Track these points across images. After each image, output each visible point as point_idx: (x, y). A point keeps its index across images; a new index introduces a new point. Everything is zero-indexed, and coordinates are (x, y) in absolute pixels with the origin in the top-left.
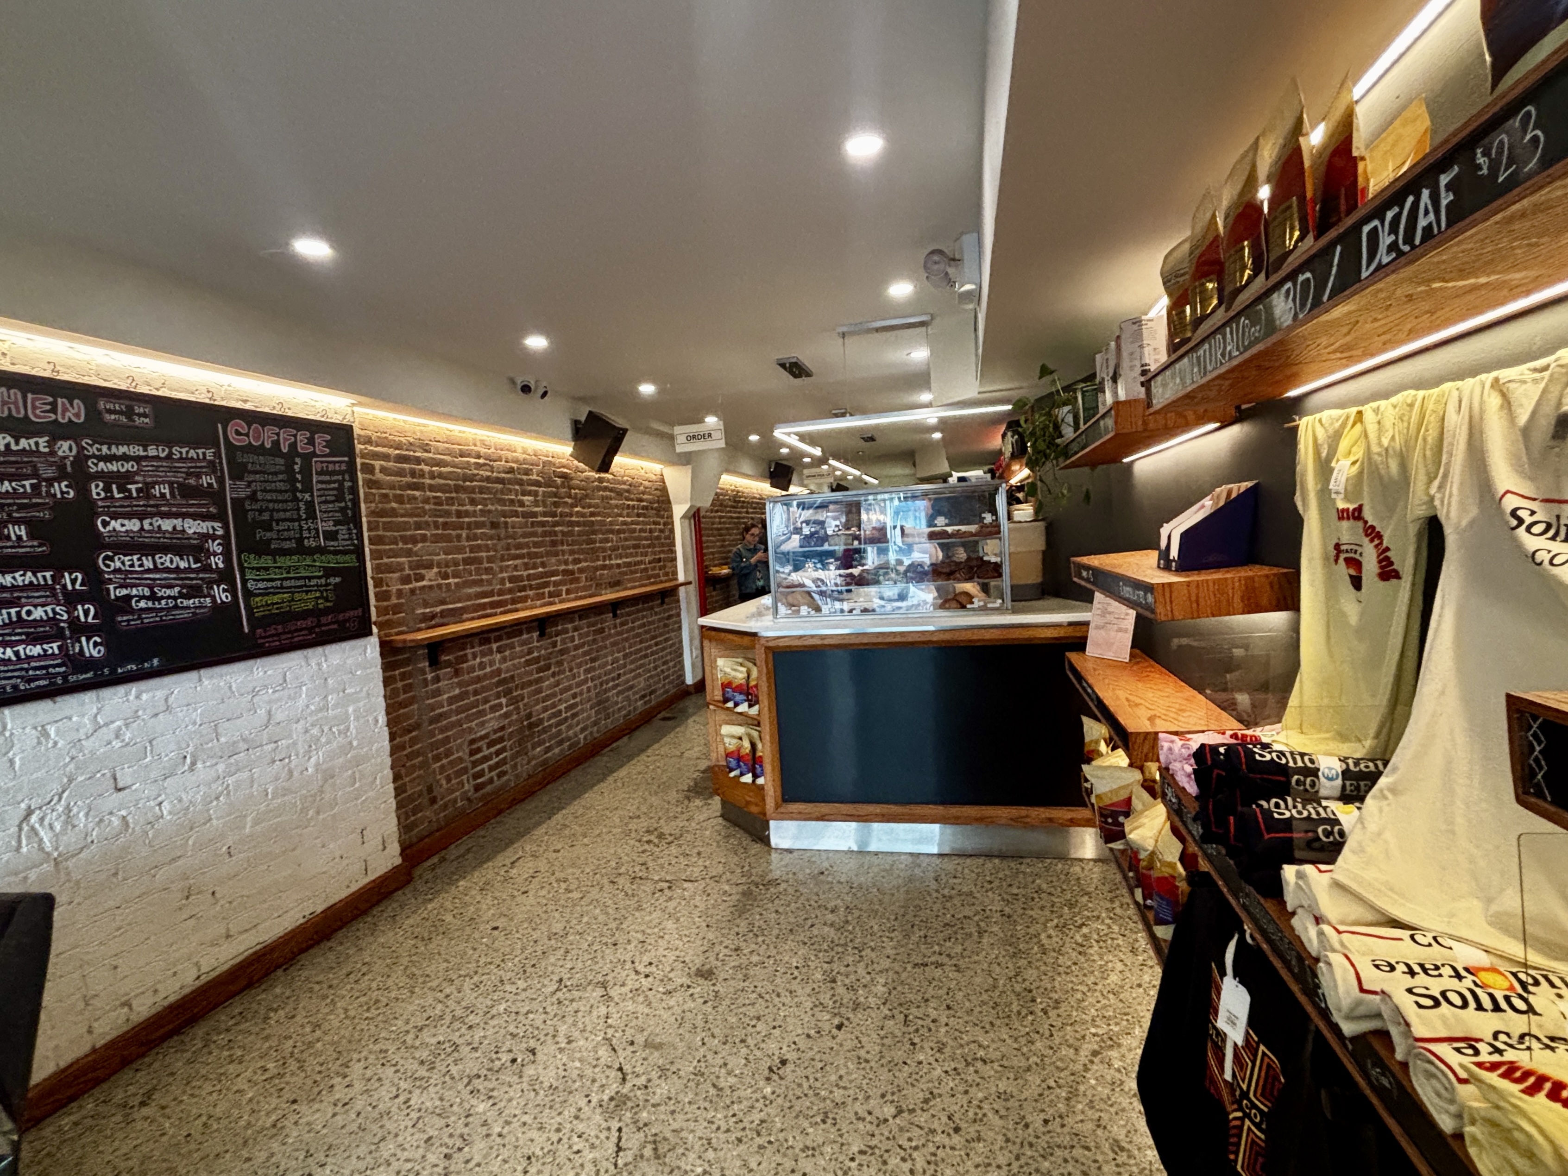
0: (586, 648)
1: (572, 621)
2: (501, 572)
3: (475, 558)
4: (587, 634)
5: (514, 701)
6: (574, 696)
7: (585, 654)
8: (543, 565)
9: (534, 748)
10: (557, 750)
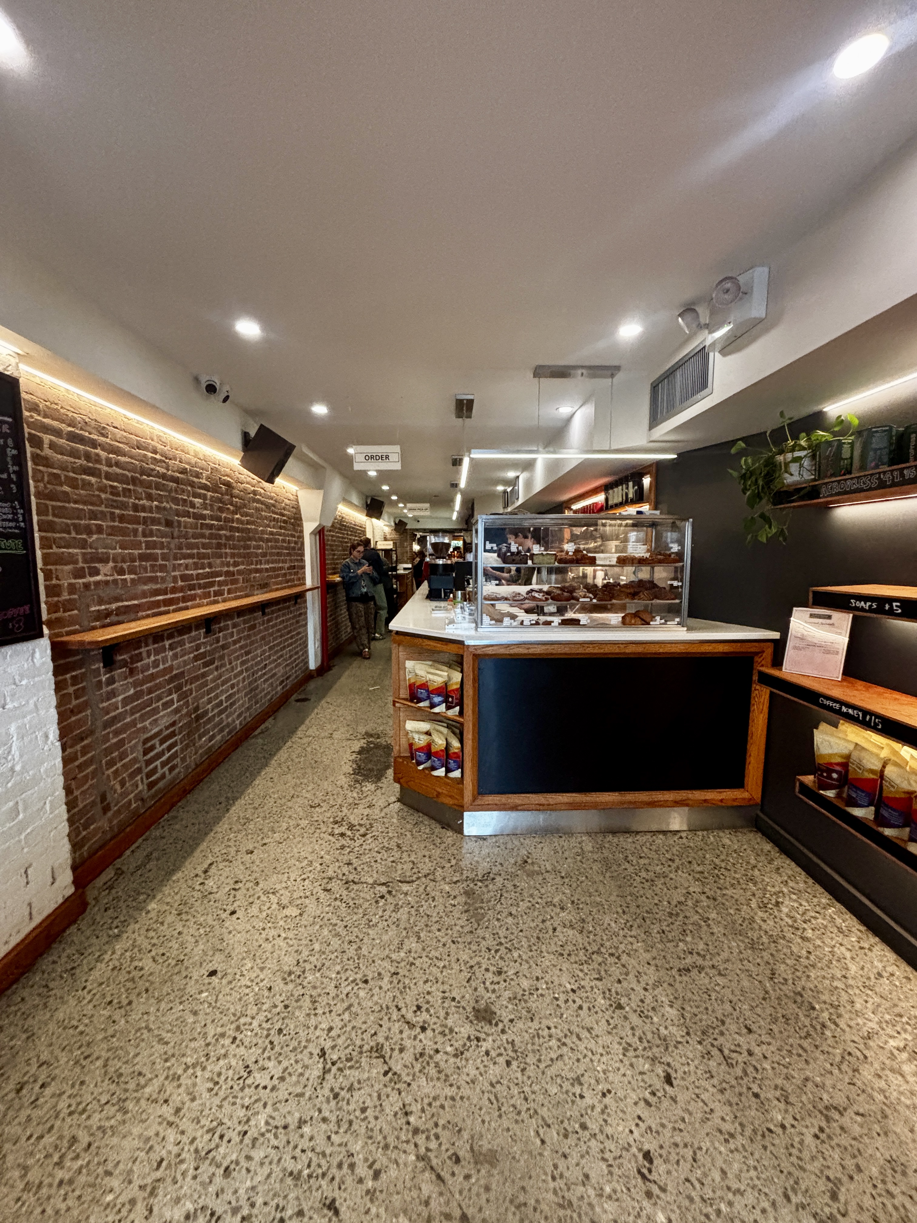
0: (243, 643)
1: (232, 618)
2: (174, 570)
3: (150, 554)
4: (243, 631)
5: (183, 696)
6: (232, 686)
7: (241, 648)
8: (210, 566)
9: (200, 738)
10: (218, 738)
